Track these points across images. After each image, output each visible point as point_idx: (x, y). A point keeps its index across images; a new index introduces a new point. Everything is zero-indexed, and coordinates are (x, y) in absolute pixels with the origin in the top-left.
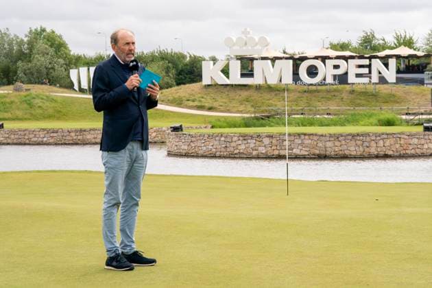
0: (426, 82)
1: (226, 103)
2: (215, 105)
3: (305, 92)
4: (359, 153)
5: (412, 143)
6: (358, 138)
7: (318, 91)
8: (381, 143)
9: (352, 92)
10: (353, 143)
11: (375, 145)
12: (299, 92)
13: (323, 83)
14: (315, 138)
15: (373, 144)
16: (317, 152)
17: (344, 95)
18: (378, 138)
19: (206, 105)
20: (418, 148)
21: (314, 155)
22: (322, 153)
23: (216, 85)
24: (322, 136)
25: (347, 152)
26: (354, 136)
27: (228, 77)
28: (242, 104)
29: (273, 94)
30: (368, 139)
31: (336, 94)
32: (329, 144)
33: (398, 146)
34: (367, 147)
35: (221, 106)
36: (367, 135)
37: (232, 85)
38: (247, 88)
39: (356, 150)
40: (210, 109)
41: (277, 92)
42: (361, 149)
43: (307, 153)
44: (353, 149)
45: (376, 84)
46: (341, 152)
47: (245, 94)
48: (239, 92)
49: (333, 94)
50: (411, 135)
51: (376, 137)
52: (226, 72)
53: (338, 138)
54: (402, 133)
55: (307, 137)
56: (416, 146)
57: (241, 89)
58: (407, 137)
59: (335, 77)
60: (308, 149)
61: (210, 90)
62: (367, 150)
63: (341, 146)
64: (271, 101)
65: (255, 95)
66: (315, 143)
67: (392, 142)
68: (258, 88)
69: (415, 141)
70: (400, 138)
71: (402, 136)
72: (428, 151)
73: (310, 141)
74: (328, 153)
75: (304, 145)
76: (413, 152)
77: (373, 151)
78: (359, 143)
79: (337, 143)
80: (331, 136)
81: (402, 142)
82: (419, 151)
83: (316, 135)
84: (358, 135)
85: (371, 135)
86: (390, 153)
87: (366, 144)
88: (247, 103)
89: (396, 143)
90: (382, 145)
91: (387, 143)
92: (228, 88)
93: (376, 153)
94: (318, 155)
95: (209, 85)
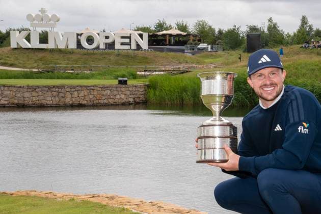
0: (186, 51)
1: (24, 61)
2: (16, 62)
3: (85, 54)
4: (55, 103)
5: (105, 94)
6: (54, 89)
7: (94, 54)
8: (76, 94)
9: (118, 55)
10: (49, 93)
11: (70, 96)
12: (81, 54)
13: (98, 48)
14: (14, 89)
15: (68, 95)
16: (16, 101)
17: (112, 58)
18: (73, 90)
19: (9, 62)
20: (111, 98)
21: (13, 104)
22: (21, 102)
23: (21, 48)
24: (20, 87)
25: (44, 102)
26: (50, 88)
27: (30, 43)
28: (35, 62)
29: (62, 55)
30: (63, 91)
31: (106, 56)
32: (26, 95)
33: (91, 97)
34: (63, 97)
35: (20, 63)
36: (62, 87)
37: (33, 49)
38: (43, 51)
39: (52, 100)
40: (11, 65)
41: (65, 54)
42: (57, 99)
43: (6, 103)
44: (49, 99)
45: (135, 50)
46: (38, 102)
47: (40, 55)
48: (36, 54)
49: (103, 56)
50: (104, 88)
51: (71, 89)
52: (28, 38)
53: (35, 89)
54: (96, 86)
55: (6, 88)
56: (109, 97)
57: (39, 52)
58: (100, 89)
59: (106, 44)
60: (7, 99)
61: (16, 51)
62: (62, 100)
63: (38, 96)
64: (58, 61)
65: (48, 56)
66: (14, 94)
67: (86, 93)
68: (52, 51)
69: (108, 92)
70: (93, 90)
71: (95, 88)
72: (120, 101)
73: (9, 92)
74: (26, 102)
75: (4, 96)
76: (106, 101)
77: (68, 100)
78: (55, 94)
79: (34, 94)
80: (28, 87)
81: (95, 93)
82: (111, 101)
83: (14, 87)
84: (54, 87)
85: (66, 87)
86: (84, 102)
87: (62, 95)
88: (40, 62)
89: (89, 94)
90: (76, 96)
91: (82, 94)
92: (30, 50)
93: (71, 102)
94: (17, 104)
95: (15, 48)
